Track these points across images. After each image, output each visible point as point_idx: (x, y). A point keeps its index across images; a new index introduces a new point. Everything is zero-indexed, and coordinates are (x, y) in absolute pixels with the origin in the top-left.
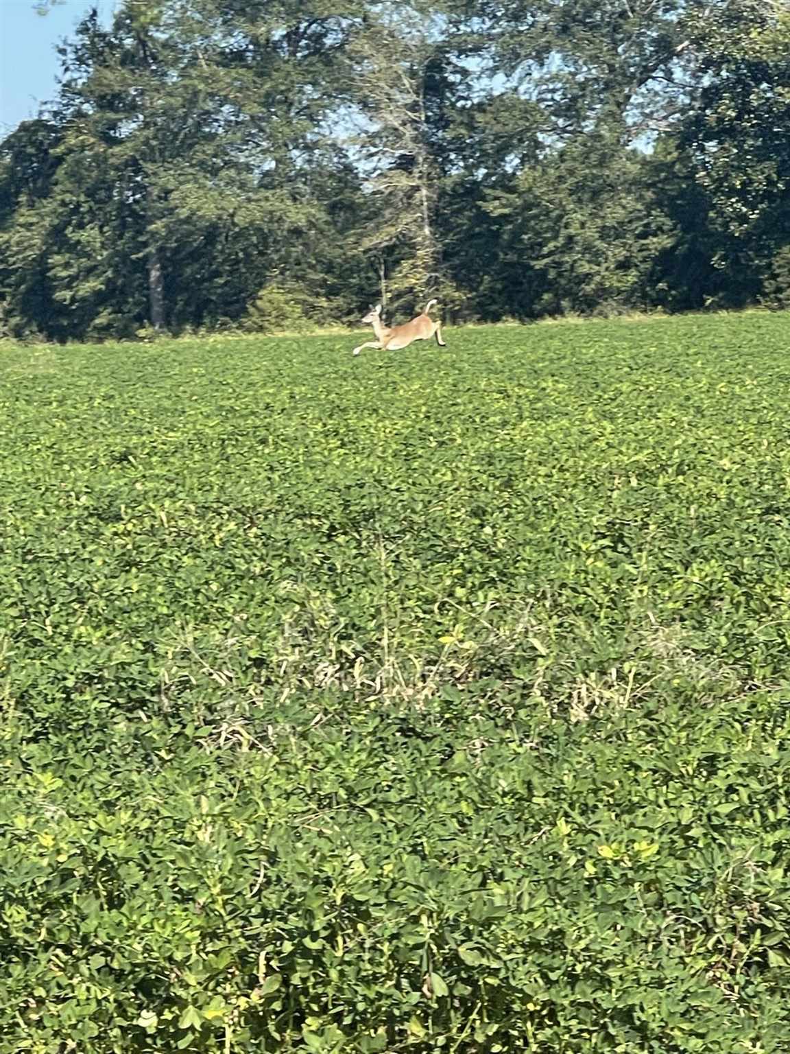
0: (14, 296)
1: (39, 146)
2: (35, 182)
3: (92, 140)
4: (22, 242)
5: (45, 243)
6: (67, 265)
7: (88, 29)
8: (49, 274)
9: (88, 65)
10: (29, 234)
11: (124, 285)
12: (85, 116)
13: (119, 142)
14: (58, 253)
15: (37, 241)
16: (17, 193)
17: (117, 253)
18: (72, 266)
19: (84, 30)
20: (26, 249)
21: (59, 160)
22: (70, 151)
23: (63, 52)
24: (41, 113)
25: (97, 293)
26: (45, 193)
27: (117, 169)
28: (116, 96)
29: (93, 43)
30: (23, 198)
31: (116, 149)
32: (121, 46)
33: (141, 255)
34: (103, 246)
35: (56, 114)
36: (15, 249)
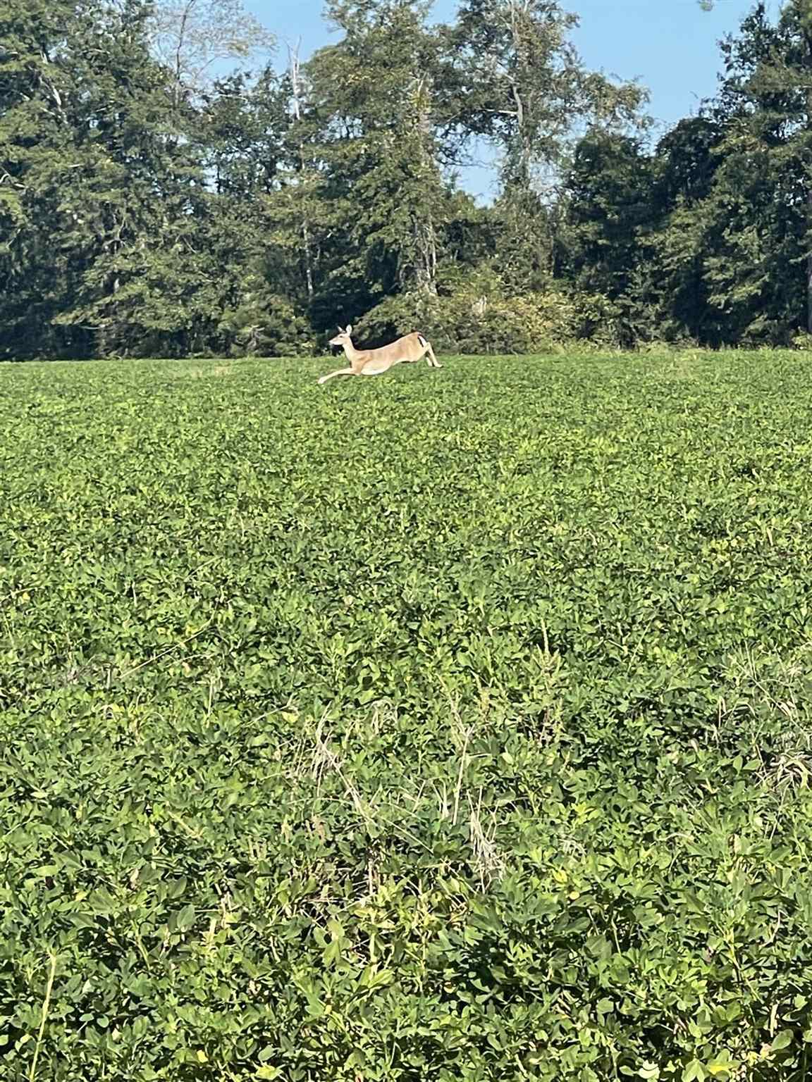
0: (667, 299)
1: (698, 145)
2: (692, 182)
3: (754, 140)
4: (677, 243)
5: (701, 245)
6: (723, 269)
7: (753, 26)
8: (705, 277)
9: (752, 63)
10: (685, 235)
11: (780, 290)
12: (748, 115)
13: (781, 142)
14: (714, 256)
15: (693, 243)
16: (674, 195)
17: (774, 257)
18: (728, 270)
19: (749, 26)
20: (680, 251)
21: (720, 159)
22: (730, 150)
23: (726, 48)
24: (702, 111)
25: (753, 298)
26: (703, 193)
27: (778, 170)
28: (781, 95)
29: (758, 39)
30: (680, 198)
31: (778, 150)
32: (787, 43)
33: (800, 259)
34: (760, 250)
35: (717, 112)
36: (670, 250)
